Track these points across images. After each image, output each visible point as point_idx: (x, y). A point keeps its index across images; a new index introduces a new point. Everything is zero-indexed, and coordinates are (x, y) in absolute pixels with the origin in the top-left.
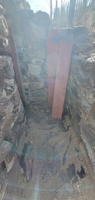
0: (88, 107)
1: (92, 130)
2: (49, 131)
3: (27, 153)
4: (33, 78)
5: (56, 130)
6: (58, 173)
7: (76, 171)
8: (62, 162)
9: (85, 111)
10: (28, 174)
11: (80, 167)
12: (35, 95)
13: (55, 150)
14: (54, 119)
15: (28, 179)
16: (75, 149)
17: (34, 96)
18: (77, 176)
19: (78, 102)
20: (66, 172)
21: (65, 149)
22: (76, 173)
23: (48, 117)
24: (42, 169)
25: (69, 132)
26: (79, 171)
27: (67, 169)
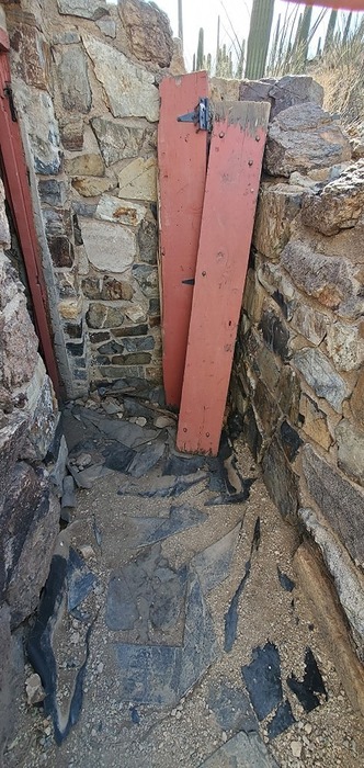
0: (334, 387)
1: (355, 485)
2: (167, 501)
3: (63, 603)
4: (101, 282)
5: (194, 496)
6: (204, 689)
7: (285, 675)
8: (223, 639)
9: (322, 406)
10: (64, 699)
11: (300, 656)
12: (110, 357)
13: (192, 585)
14: (186, 453)
15: (62, 726)
16: (276, 578)
17: (107, 362)
18: (287, 701)
19: (290, 375)
20: (239, 683)
21: (236, 576)
22: (284, 685)
23: (163, 446)
24: (130, 675)
25: (250, 507)
26: (298, 675)
27: (245, 669)
